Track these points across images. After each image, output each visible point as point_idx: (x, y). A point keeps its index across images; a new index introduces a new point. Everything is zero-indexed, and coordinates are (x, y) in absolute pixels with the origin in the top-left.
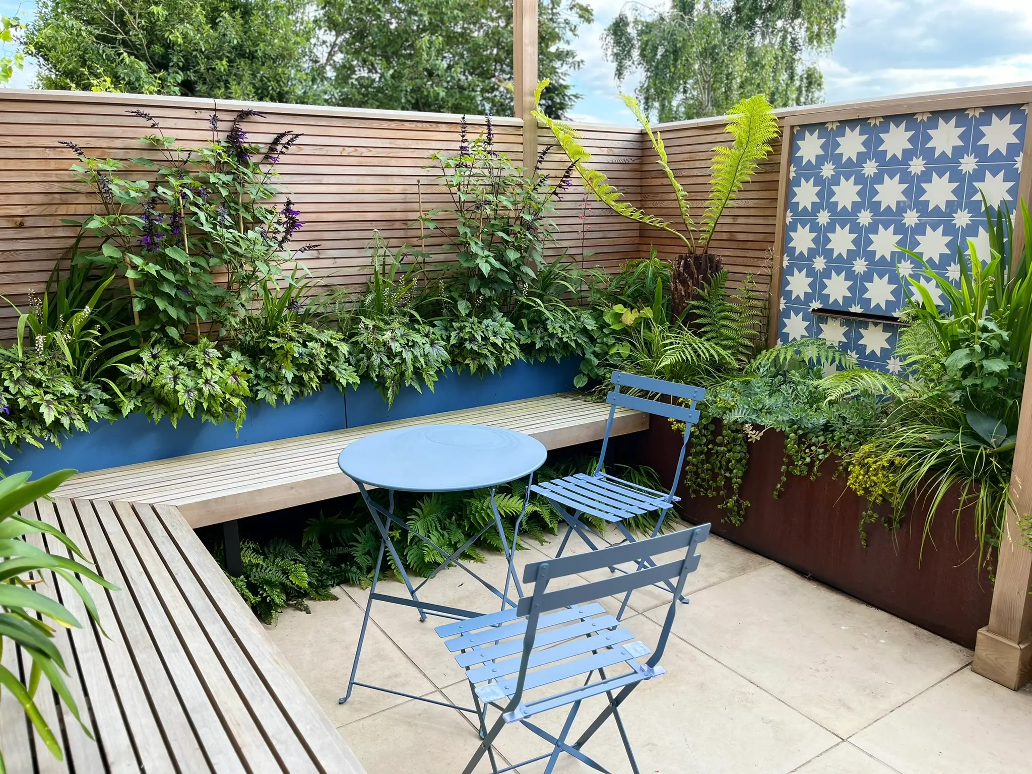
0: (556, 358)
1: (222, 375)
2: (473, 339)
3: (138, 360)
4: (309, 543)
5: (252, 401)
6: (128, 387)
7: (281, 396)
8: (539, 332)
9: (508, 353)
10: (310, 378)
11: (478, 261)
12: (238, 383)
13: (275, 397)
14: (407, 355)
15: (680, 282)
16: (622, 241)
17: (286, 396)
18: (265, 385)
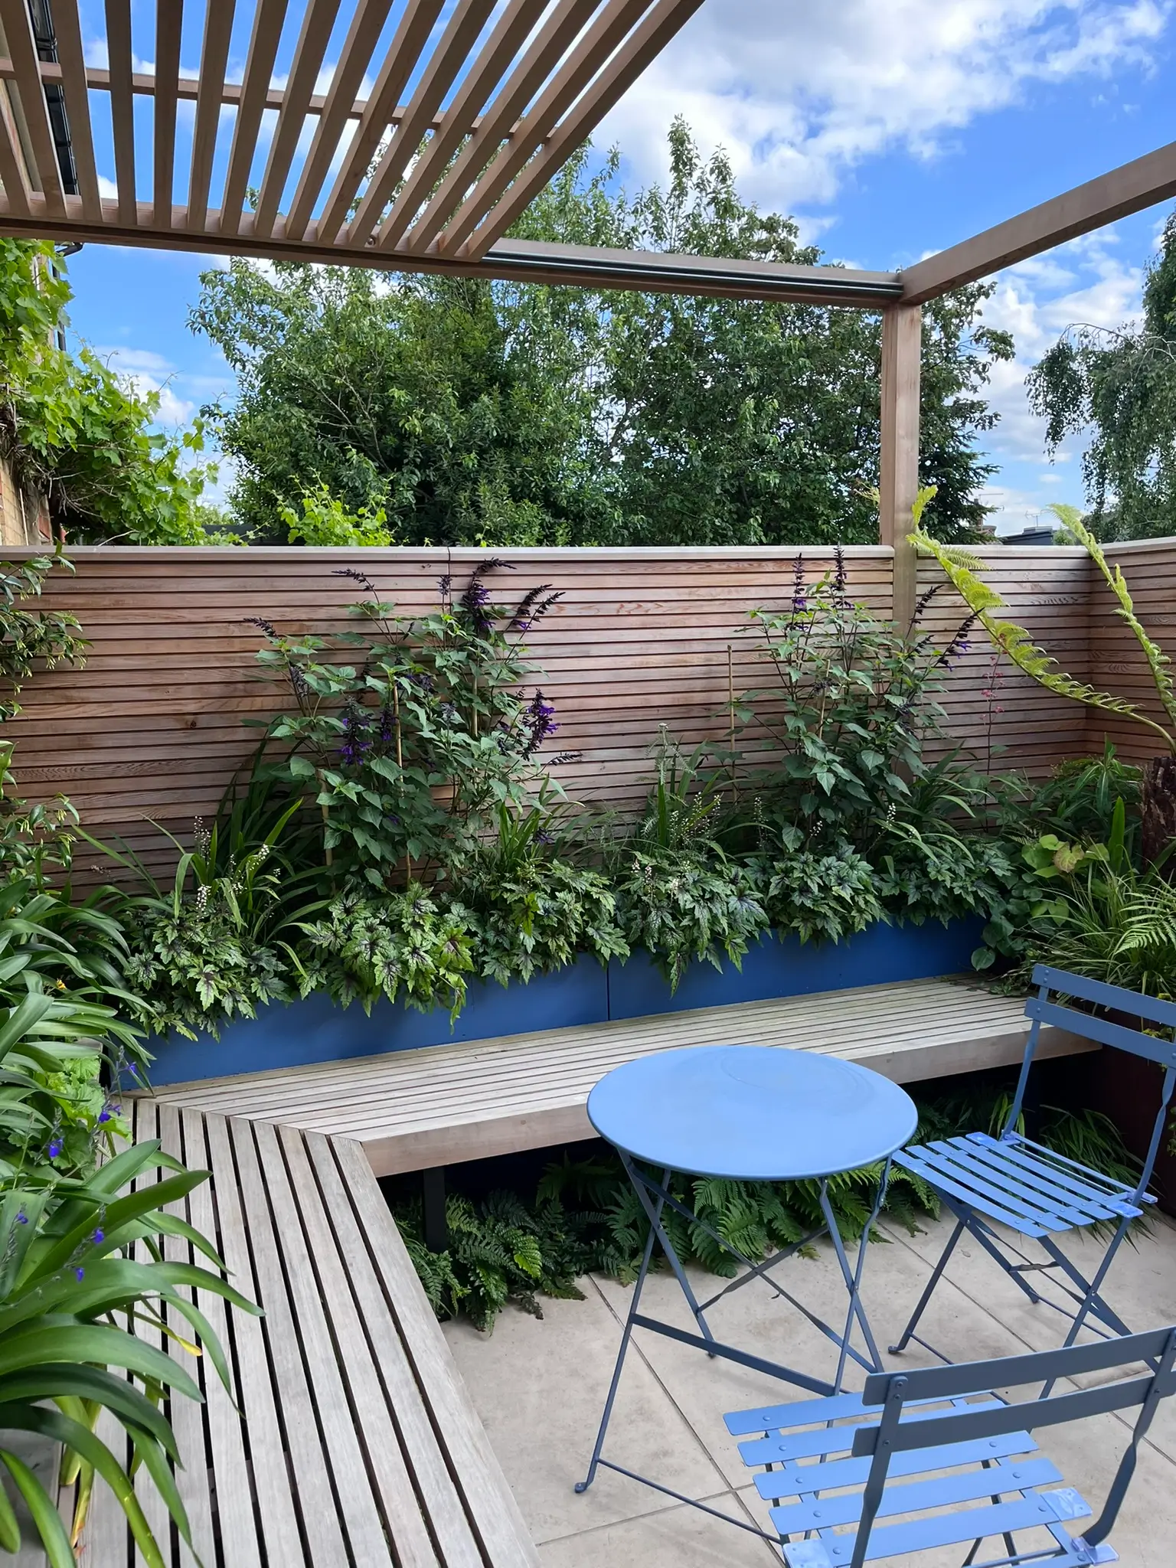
0: (942, 919)
1: (436, 941)
2: (805, 890)
3: (325, 916)
4: (546, 1202)
5: (475, 978)
6: (312, 955)
7: (516, 972)
8: (913, 877)
9: (861, 911)
10: (558, 946)
11: (816, 769)
12: (458, 952)
13: (507, 973)
14: (702, 914)
15: (1157, 802)
16: (1056, 726)
17: (523, 973)
18: (495, 955)
